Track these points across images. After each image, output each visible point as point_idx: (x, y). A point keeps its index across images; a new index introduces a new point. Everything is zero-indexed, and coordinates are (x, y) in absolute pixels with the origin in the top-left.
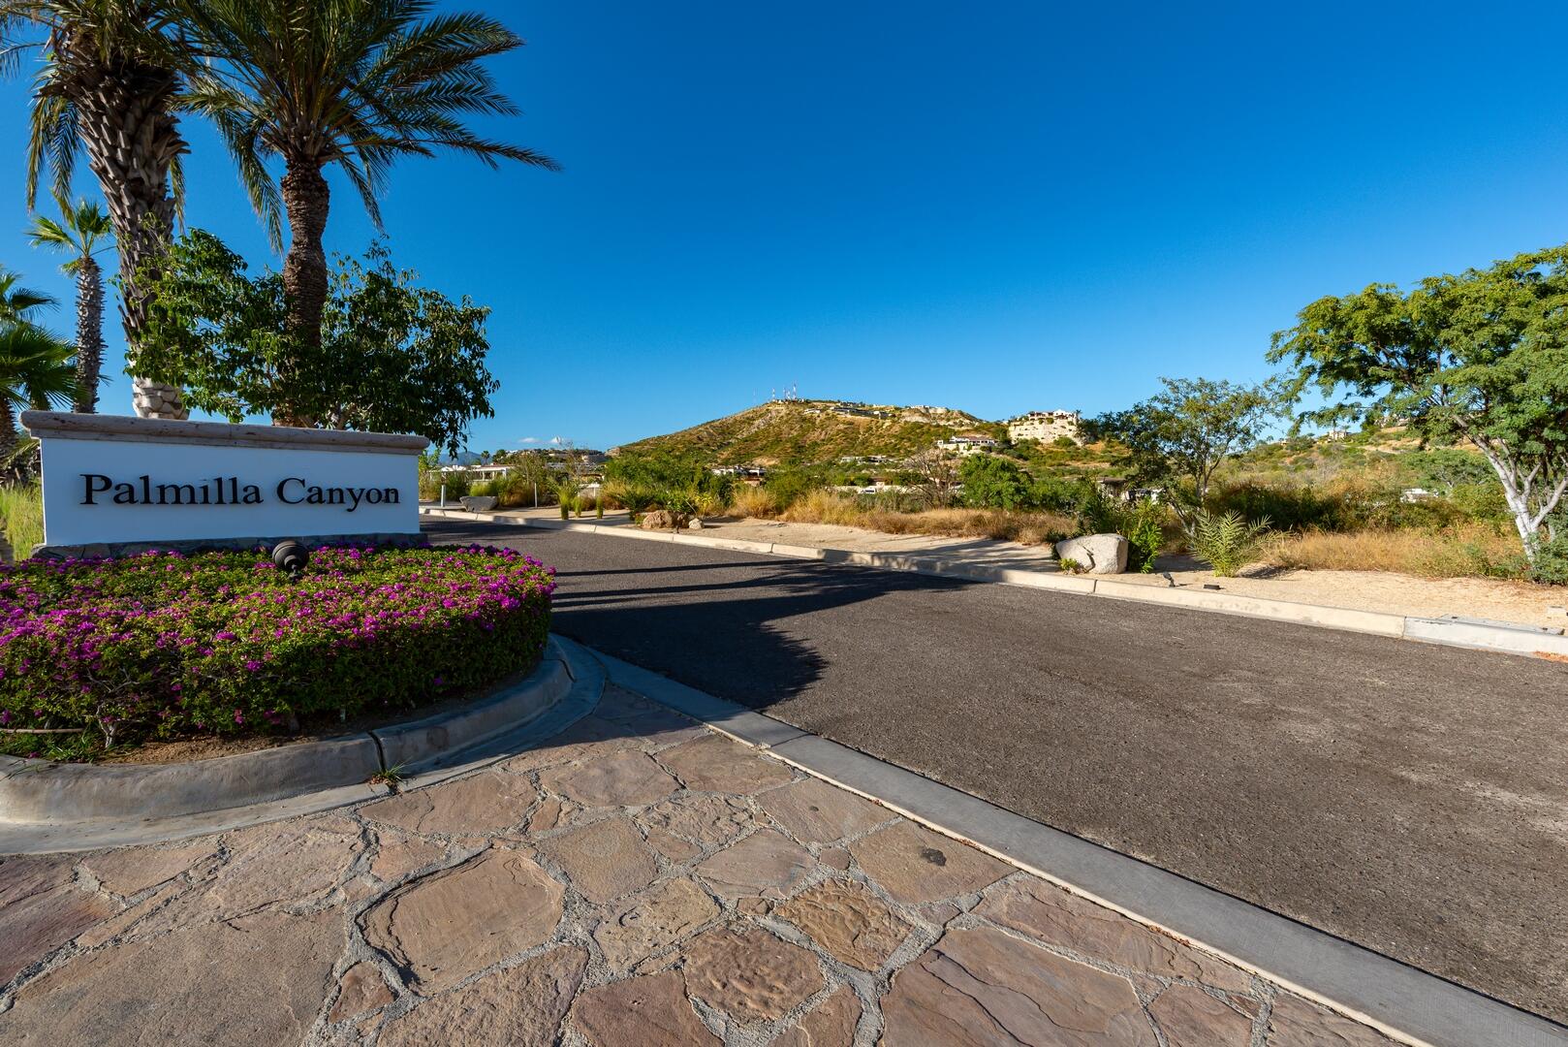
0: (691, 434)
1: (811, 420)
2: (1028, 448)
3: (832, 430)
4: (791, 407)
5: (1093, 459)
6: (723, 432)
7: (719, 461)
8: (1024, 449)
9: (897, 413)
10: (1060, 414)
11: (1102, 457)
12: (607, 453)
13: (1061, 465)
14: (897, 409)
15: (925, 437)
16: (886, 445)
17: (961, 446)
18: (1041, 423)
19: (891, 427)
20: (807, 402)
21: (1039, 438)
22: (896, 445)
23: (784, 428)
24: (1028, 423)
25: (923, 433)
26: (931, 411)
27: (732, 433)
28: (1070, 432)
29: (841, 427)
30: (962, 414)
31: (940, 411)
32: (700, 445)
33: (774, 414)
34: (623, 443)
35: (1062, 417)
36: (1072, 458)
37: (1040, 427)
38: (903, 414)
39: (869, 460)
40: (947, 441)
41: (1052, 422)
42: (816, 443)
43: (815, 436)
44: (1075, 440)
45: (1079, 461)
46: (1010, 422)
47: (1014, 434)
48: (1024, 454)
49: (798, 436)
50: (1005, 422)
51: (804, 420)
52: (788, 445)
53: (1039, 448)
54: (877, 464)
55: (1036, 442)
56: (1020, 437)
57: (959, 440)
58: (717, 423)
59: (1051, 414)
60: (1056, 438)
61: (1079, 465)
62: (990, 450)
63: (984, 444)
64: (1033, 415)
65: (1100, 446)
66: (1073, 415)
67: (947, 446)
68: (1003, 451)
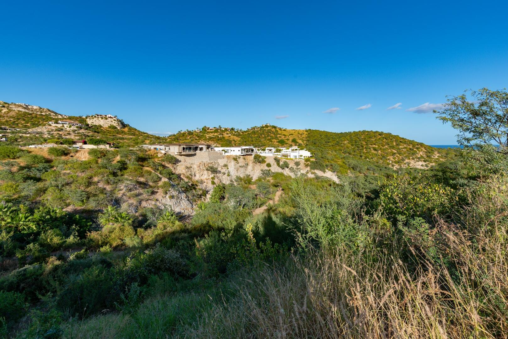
2: (98, 128)
5: (125, 134)
8: (96, 128)
9: (6, 105)
10: (110, 116)
11: (128, 134)
13: (114, 136)
17: (65, 126)
19: (8, 112)
21: (102, 125)
22: (14, 122)
24: (96, 118)
25: (33, 118)
26: (29, 107)
28: (115, 124)
30: (49, 110)
31: (35, 107)
35: (111, 117)
36: (117, 133)
37: (102, 120)
38: (10, 106)
40: (57, 123)
41: (107, 119)
44: (117, 127)
45: (120, 134)
46: (87, 117)
47: (89, 122)
48: (97, 130)
50: (84, 117)
53: (102, 128)
54: (8, 131)
55: (101, 126)
56: (92, 124)
57: (63, 123)
59: (106, 116)
60: (109, 125)
61: (121, 136)
62: (81, 128)
63: (77, 126)
64: (98, 115)
65: (126, 129)
66: (115, 117)
67: (57, 125)
68: (86, 129)
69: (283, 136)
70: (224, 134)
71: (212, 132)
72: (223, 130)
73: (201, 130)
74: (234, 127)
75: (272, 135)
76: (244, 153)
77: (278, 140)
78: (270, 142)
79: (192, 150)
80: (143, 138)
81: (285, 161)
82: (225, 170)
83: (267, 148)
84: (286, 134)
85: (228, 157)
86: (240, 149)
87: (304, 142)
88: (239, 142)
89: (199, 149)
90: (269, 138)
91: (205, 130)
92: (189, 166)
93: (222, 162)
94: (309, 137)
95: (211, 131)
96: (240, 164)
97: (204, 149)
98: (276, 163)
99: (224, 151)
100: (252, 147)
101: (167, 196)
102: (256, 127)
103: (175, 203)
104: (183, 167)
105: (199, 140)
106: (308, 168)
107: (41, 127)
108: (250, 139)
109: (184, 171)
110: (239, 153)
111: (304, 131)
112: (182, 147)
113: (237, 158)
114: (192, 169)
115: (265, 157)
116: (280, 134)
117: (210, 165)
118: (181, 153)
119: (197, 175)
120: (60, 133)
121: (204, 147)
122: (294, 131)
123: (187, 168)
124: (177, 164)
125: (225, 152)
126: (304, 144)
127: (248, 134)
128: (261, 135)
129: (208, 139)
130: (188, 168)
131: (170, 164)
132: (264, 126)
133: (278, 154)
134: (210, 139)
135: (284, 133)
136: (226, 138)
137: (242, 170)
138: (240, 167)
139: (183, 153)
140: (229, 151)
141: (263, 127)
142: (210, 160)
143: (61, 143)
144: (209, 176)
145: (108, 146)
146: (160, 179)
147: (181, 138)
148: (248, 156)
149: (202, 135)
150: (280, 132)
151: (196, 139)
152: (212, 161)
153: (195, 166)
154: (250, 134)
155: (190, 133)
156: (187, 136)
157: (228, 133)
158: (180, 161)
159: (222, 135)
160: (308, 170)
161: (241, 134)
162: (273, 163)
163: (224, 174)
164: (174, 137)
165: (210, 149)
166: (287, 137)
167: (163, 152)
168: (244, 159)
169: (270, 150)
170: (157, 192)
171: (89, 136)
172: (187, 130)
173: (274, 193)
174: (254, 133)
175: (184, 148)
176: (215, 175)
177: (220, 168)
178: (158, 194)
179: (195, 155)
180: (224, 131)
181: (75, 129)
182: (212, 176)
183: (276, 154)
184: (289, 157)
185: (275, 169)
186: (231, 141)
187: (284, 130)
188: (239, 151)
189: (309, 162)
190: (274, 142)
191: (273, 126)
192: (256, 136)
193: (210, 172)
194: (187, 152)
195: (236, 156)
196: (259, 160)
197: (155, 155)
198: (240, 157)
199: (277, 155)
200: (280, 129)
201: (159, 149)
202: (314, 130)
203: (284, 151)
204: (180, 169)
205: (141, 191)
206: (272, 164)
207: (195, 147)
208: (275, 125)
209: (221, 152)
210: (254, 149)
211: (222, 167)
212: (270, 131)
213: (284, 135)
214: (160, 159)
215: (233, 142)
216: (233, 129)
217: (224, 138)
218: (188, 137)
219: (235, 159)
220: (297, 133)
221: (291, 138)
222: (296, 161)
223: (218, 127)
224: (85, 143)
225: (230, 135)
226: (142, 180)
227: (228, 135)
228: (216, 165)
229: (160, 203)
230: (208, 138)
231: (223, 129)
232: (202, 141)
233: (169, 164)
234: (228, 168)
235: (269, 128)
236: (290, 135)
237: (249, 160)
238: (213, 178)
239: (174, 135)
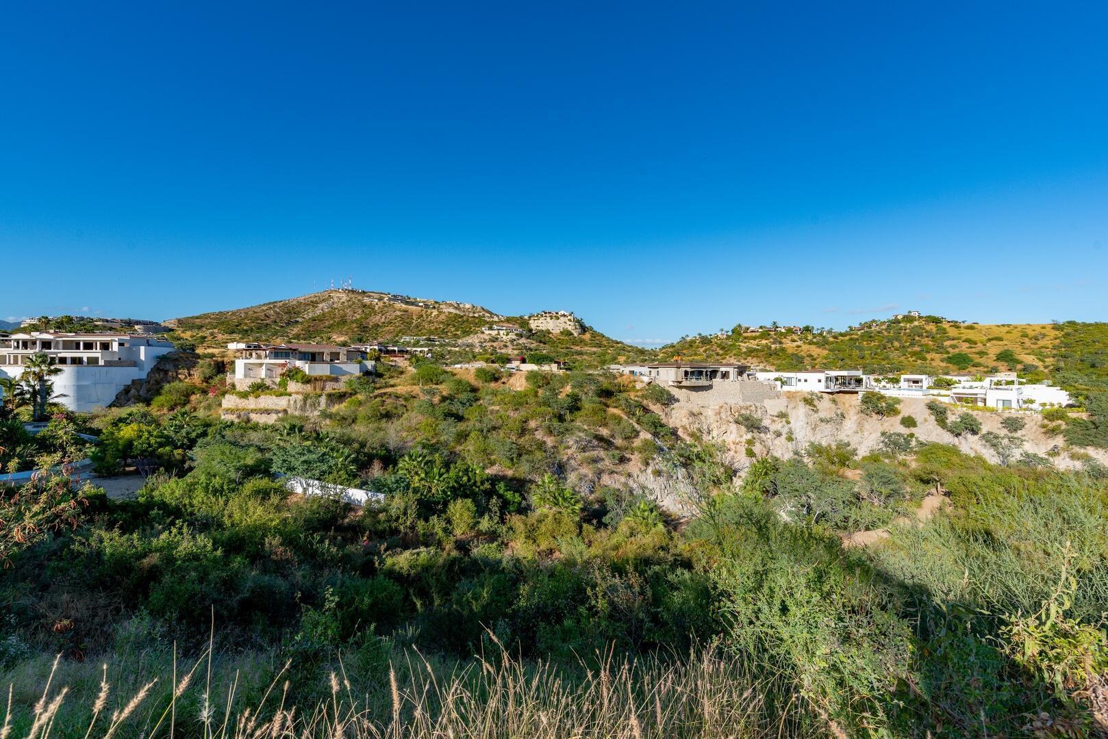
0: (255, 312)
1: (371, 307)
2: (544, 336)
3: (391, 315)
4: (351, 295)
5: (586, 345)
6: (289, 311)
7: (291, 336)
8: (542, 336)
9: (437, 306)
10: (562, 312)
11: (591, 344)
12: (164, 325)
13: (567, 348)
14: (436, 302)
15: (466, 324)
16: (436, 329)
17: (501, 332)
18: (552, 319)
19: (438, 316)
20: (364, 292)
21: (550, 329)
22: (444, 329)
23: (347, 311)
24: (543, 318)
25: (464, 322)
26: (461, 306)
27: (298, 313)
28: (570, 327)
29: (398, 313)
30: (483, 309)
31: (467, 306)
32: (268, 322)
33: (336, 300)
35: (564, 315)
36: (573, 344)
37: (551, 322)
38: (441, 306)
39: (429, 339)
40: (491, 328)
41: (559, 319)
42: (378, 325)
43: (376, 319)
44: (573, 332)
45: (577, 346)
46: (530, 317)
47: (533, 325)
48: (543, 339)
49: (362, 318)
50: (526, 317)
51: (365, 306)
52: (355, 325)
53: (551, 336)
54: (437, 343)
55: (549, 332)
56: (537, 328)
57: (499, 328)
58: (281, 303)
59: (557, 313)
60: (562, 330)
61: (578, 348)
62: (521, 336)
63: (516, 332)
64: (546, 313)
65: (587, 336)
66: (570, 315)
67: (490, 332)
68: (528, 338)
69: (967, 345)
70: (784, 340)
71: (754, 338)
72: (781, 333)
73: (730, 333)
74: (811, 325)
75: (925, 341)
76: (834, 387)
77: (945, 356)
78: (919, 362)
79: (703, 378)
80: (615, 352)
81: (968, 414)
82: (780, 425)
83: (903, 377)
84: (975, 339)
85: (791, 396)
86: (822, 376)
87: (1044, 361)
88: (824, 361)
89: (719, 375)
90: (917, 349)
91: (738, 332)
92: (696, 410)
93: (773, 406)
94: (1067, 346)
95: (754, 334)
96: (822, 415)
97: (731, 375)
98: (933, 417)
99: (781, 380)
100: (859, 373)
101: (650, 470)
102: (874, 321)
103: (663, 487)
104: (685, 412)
105: (723, 357)
106: (1059, 441)
107: (472, 335)
108: (856, 353)
109: (685, 422)
110: (821, 387)
111: (1049, 328)
112: (684, 369)
113: (812, 400)
114: (703, 418)
115: (898, 401)
116: (953, 339)
117: (743, 412)
118: (680, 382)
119: (715, 433)
120: (495, 344)
121: (732, 372)
122: (1007, 329)
123: (692, 414)
124: (672, 406)
125: (783, 383)
126: (1046, 367)
127: (851, 339)
128: (891, 341)
129: (745, 353)
130: (694, 415)
131: (659, 405)
132: (900, 317)
133: (943, 392)
134: (751, 352)
135: (971, 335)
136: (790, 351)
137: (828, 428)
138: (822, 420)
139: (684, 383)
140: (794, 381)
141: (896, 321)
142: (743, 400)
143: (493, 362)
144: (741, 436)
145: (554, 367)
146: (637, 434)
147: (685, 351)
148: (847, 396)
149: (731, 345)
150: (952, 332)
151: (718, 354)
152: (748, 404)
153: (709, 413)
154: (857, 339)
155: (705, 341)
156: (698, 347)
157: (795, 337)
158: (678, 400)
159: (780, 343)
160: (1056, 447)
161: (831, 339)
162: (922, 417)
163: (779, 435)
164: (671, 350)
165: (745, 375)
166: (980, 347)
167: (646, 379)
168: (834, 401)
169: (916, 382)
170: (629, 460)
171: (531, 350)
172: (700, 334)
173: (918, 499)
174: (870, 337)
175: (686, 373)
176: (756, 435)
177: (770, 421)
178: (631, 463)
179: (710, 387)
180: (784, 335)
181: (514, 337)
182: (749, 436)
183: (935, 392)
184: (980, 404)
185: (929, 432)
186: (803, 358)
187: (971, 328)
188: (820, 381)
189: (1060, 422)
190: (932, 360)
191: (929, 317)
192: (873, 344)
193: (743, 428)
194: (693, 382)
195: (812, 394)
196: (877, 406)
197: (630, 386)
198: (822, 397)
199: (939, 395)
200: (955, 325)
201: (638, 374)
202: (1090, 325)
203: (963, 384)
204: (677, 418)
205: (602, 454)
206: (919, 419)
207: (710, 370)
208: (937, 314)
209: (772, 383)
210: (864, 377)
211: (774, 418)
212: (919, 332)
213: (967, 341)
214: (639, 394)
215: (807, 361)
216: (807, 329)
217: (783, 350)
218: (702, 350)
219: (809, 401)
220: (1016, 334)
221: (994, 349)
222: (1006, 415)
223: (769, 325)
224: (523, 361)
225: (799, 343)
226: (604, 432)
227: (795, 344)
228: (759, 412)
229: (634, 481)
230: (744, 350)
231: (783, 331)
232: (731, 357)
233: (654, 405)
234: (788, 423)
235: (916, 323)
236: (990, 340)
237: (847, 405)
238: (750, 442)
239: (672, 346)
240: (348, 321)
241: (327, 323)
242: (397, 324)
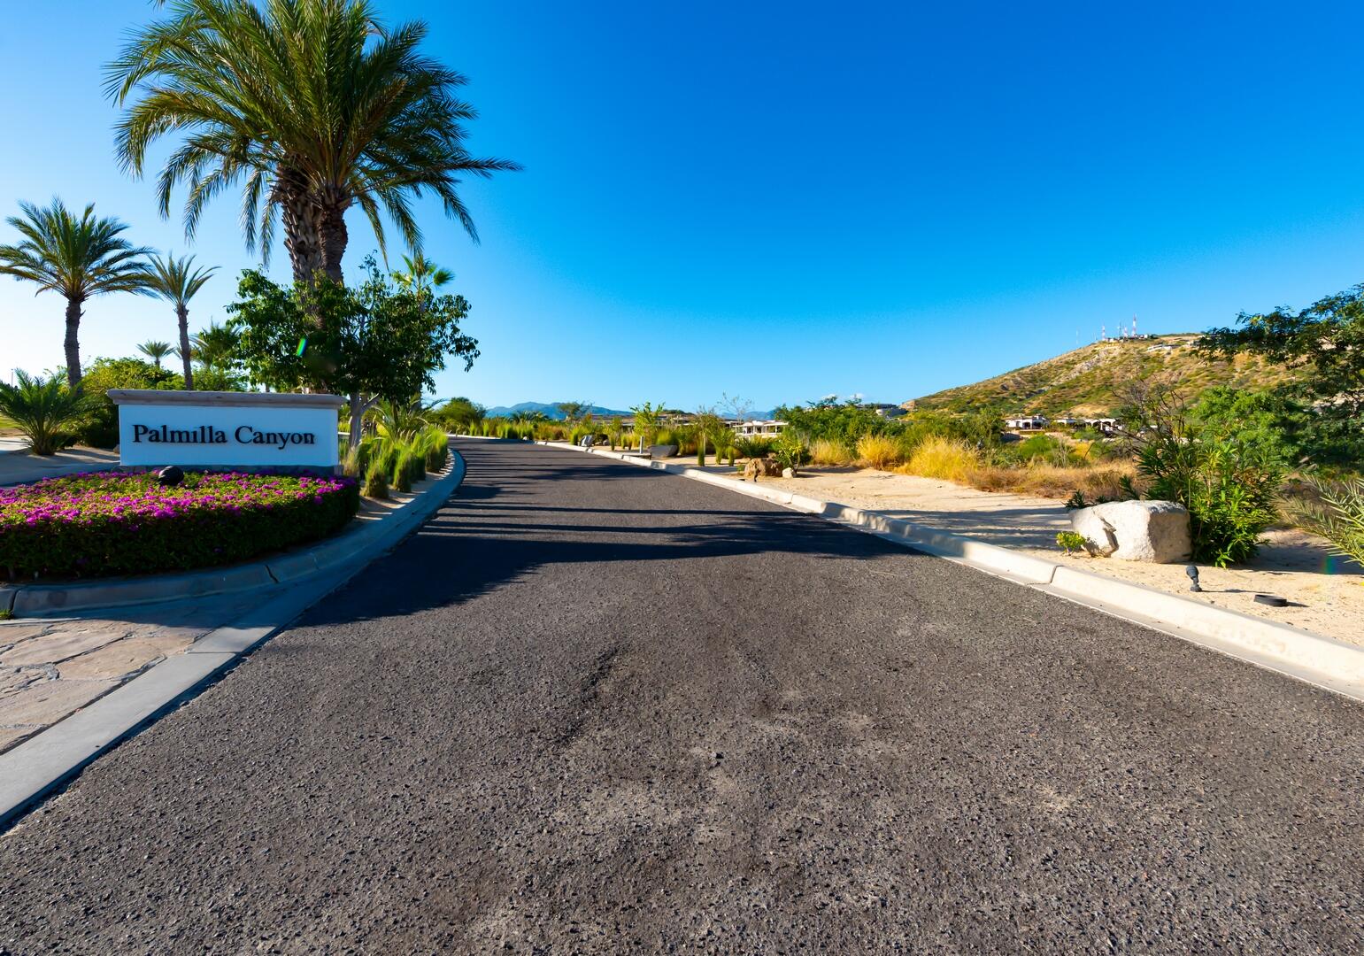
0: (994, 384)
1: (1158, 360)
4: (1129, 345)
6: (1033, 381)
7: (1027, 411)
12: (901, 407)
20: (1152, 337)
23: (1117, 371)
27: (1045, 381)
32: (1004, 395)
33: (1103, 355)
34: (919, 396)
42: (1163, 386)
43: (1162, 377)
49: (1136, 378)
51: (1146, 359)
52: (1122, 390)
58: (1028, 370)
240: (1115, 384)
241: (1081, 391)
242: (1199, 382)
